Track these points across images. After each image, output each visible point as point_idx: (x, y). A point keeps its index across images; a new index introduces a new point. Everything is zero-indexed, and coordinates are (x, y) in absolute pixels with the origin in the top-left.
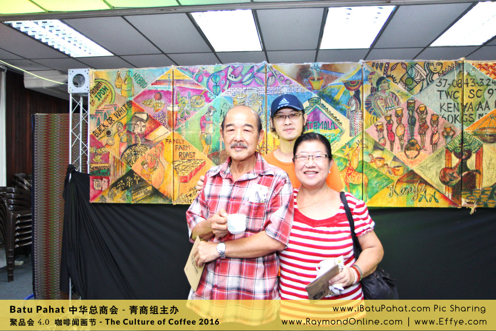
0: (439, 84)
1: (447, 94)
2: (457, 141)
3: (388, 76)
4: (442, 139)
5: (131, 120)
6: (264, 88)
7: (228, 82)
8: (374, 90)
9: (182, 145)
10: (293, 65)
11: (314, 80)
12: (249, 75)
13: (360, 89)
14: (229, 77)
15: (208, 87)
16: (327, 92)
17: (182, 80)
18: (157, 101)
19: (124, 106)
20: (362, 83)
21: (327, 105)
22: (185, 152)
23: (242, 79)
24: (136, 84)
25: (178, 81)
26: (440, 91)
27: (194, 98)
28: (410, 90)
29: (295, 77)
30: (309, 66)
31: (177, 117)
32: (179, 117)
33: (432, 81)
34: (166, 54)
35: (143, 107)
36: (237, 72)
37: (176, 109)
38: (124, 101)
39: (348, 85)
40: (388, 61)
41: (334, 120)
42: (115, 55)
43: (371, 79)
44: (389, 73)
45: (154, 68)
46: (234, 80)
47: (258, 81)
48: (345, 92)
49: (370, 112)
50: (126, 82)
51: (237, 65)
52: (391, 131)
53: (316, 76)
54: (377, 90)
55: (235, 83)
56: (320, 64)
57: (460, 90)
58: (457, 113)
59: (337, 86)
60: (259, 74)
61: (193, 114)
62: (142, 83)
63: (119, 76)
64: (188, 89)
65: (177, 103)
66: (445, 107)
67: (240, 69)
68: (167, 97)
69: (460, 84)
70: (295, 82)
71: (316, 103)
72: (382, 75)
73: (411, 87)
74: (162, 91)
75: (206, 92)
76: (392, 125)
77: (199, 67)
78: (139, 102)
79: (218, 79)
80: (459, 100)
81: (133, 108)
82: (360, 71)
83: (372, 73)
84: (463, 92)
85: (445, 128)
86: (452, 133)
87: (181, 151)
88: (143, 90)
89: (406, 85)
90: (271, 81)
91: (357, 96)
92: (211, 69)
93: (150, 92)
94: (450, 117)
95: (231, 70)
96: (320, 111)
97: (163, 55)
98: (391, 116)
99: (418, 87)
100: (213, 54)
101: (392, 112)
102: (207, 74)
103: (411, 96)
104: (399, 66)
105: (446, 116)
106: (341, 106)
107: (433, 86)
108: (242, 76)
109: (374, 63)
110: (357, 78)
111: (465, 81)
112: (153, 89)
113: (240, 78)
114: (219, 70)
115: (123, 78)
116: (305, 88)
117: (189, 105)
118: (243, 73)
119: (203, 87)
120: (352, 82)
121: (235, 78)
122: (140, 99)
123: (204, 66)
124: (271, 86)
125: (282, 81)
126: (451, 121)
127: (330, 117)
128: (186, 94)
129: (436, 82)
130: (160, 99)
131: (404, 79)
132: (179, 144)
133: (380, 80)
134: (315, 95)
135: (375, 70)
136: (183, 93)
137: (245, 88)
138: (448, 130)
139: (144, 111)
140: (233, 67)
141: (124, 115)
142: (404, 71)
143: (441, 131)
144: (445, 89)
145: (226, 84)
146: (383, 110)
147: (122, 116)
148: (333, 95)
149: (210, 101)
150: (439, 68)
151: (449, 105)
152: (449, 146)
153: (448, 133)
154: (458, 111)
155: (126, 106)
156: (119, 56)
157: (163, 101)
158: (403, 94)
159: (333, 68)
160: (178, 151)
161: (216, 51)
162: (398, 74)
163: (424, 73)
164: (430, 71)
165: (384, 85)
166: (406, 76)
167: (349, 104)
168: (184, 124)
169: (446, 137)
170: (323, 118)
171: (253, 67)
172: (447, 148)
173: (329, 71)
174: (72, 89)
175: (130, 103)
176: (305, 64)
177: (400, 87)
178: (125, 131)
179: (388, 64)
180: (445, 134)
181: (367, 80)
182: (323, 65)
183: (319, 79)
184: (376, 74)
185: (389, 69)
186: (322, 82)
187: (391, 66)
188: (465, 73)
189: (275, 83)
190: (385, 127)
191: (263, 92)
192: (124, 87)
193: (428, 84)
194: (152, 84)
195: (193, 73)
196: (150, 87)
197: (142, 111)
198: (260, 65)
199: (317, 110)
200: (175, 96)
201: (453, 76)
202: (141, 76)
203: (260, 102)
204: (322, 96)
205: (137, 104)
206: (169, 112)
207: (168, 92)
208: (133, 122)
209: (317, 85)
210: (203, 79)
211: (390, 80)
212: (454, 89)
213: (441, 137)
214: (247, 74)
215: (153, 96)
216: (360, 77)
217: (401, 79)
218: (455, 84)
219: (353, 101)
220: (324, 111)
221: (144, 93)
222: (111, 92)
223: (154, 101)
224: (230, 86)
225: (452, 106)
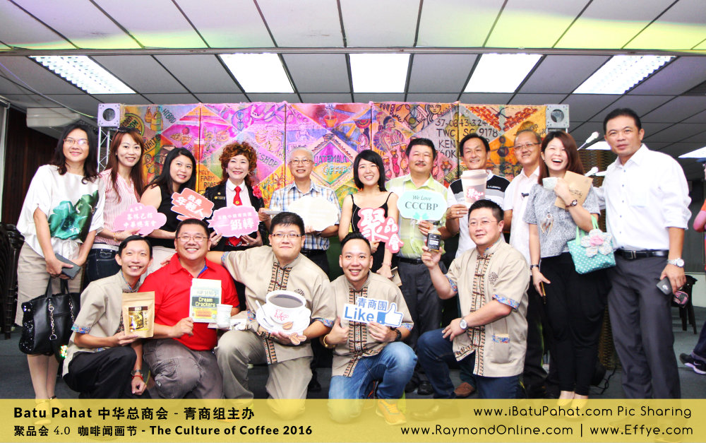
0: (438, 124)
1: (445, 132)
2: (454, 174)
3: (394, 116)
4: (441, 172)
5: (159, 152)
6: (284, 124)
7: (251, 119)
8: (381, 128)
9: (207, 176)
10: (310, 105)
11: (328, 118)
12: (271, 113)
13: (369, 127)
14: (252, 115)
15: (233, 123)
16: (340, 129)
17: (210, 117)
18: (185, 135)
19: (153, 139)
20: (371, 122)
21: (340, 141)
22: (210, 182)
23: (264, 117)
24: (165, 120)
25: (205, 117)
26: (439, 130)
27: (219, 133)
28: (413, 128)
29: (311, 115)
30: (324, 106)
31: (203, 150)
32: (205, 150)
33: (432, 121)
34: (193, 94)
35: (171, 140)
36: (259, 110)
37: (202, 142)
38: (153, 135)
39: (359, 123)
40: (394, 103)
41: (345, 154)
42: (138, 93)
43: (378, 118)
44: (394, 113)
45: (184, 105)
46: (256, 117)
47: (278, 119)
48: (356, 129)
49: (378, 147)
50: (156, 117)
51: (259, 104)
52: (396, 164)
53: (330, 115)
54: (384, 128)
55: (258, 120)
56: (334, 105)
57: (456, 129)
58: (454, 149)
59: (348, 124)
60: (280, 113)
61: (218, 147)
62: (171, 118)
63: (149, 111)
64: (214, 124)
65: (203, 137)
66: (443, 144)
67: (262, 108)
68: (194, 132)
69: (456, 124)
70: (312, 121)
71: (330, 139)
72: (389, 115)
73: (414, 125)
74: (190, 126)
75: (231, 128)
76: (397, 158)
77: (225, 105)
78: (167, 136)
79: (242, 116)
80: (455, 138)
81: (161, 142)
82: (370, 111)
83: (380, 113)
84: (458, 131)
85: (443, 162)
86: (449, 167)
87: (206, 181)
88: (171, 125)
89: (409, 123)
90: (290, 119)
91: (366, 133)
92: (235, 107)
93: (178, 126)
94: (448, 153)
95: (254, 108)
96: (334, 146)
97: (190, 95)
98: (396, 151)
99: (420, 126)
100: (243, 95)
101: (397, 148)
102: (232, 112)
103: (413, 134)
104: (404, 107)
105: (444, 151)
106: (352, 142)
107: (433, 125)
108: (264, 113)
109: (381, 104)
110: (366, 118)
111: (460, 121)
112: (182, 124)
113: (262, 116)
114: (244, 108)
115: (153, 113)
116: (320, 126)
117: (215, 139)
118: (265, 111)
119: (229, 124)
120: (362, 121)
121: (258, 115)
122: (168, 133)
123: (230, 105)
124: (290, 123)
125: (300, 119)
126: (448, 156)
127: (343, 152)
128: (212, 129)
129: (436, 122)
130: (187, 133)
131: (408, 119)
132: (204, 175)
133: (387, 119)
134: (329, 132)
135: (383, 110)
136: (209, 128)
137: (266, 125)
138: (446, 164)
139: (171, 144)
140: (256, 106)
141: (153, 147)
142: (408, 112)
143: (440, 164)
144: (444, 128)
145: (249, 121)
146: (390, 146)
147: (151, 149)
148: (345, 132)
149: (234, 136)
150: (438, 109)
151: (447, 142)
152: (447, 178)
153: (446, 167)
154: (455, 147)
155: (155, 139)
156: (141, 94)
157: (190, 135)
158: (407, 132)
159: (346, 108)
160: (203, 182)
161: (246, 91)
162: (403, 114)
163: (425, 114)
164: (430, 112)
165: (390, 124)
166: (410, 116)
167: (359, 140)
168: (209, 156)
169: (444, 170)
170: (336, 152)
171: (274, 106)
172: (445, 180)
173: (342, 111)
174: (102, 122)
175: (159, 137)
176: (321, 104)
177: (405, 126)
178: (153, 163)
179: (394, 105)
180: (444, 167)
181: (375, 119)
182: (337, 106)
183: (333, 118)
184: (383, 114)
185: (395, 110)
186: (336, 120)
187: (396, 107)
188: (460, 115)
189: (294, 122)
190: (391, 160)
191: (283, 129)
192: (154, 122)
193: (428, 123)
194: (181, 120)
195: (219, 110)
196: (178, 122)
197: (170, 144)
198: (281, 104)
199: (331, 145)
200: (202, 131)
201: (450, 117)
202: (171, 111)
203: (280, 137)
204: (336, 132)
205: (165, 137)
206: (196, 145)
207: (195, 127)
208: (162, 154)
209: (331, 123)
210: (228, 116)
211: (396, 119)
212: (451, 128)
213: (440, 170)
214: (268, 112)
215: (181, 131)
216: (369, 116)
217: (405, 119)
218: (452, 123)
219: (363, 138)
220: (337, 146)
221: (173, 128)
222: (141, 126)
223: (182, 135)
224: (252, 123)
225: (449, 142)
